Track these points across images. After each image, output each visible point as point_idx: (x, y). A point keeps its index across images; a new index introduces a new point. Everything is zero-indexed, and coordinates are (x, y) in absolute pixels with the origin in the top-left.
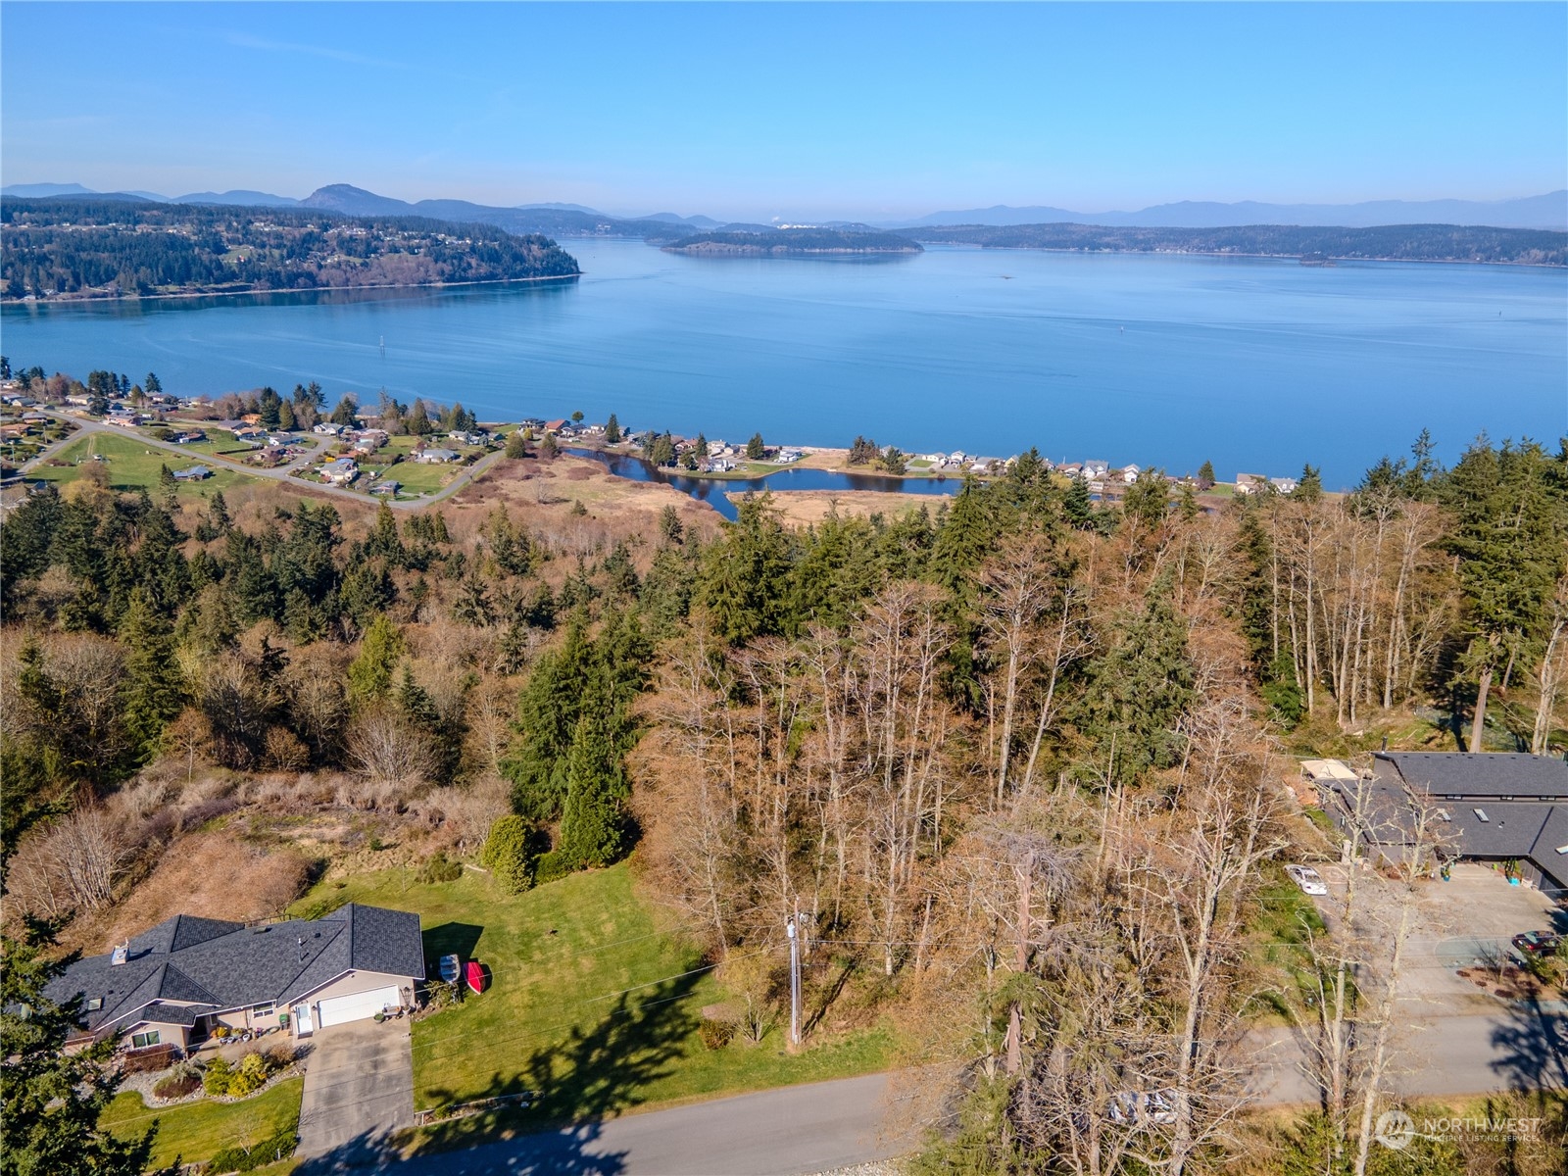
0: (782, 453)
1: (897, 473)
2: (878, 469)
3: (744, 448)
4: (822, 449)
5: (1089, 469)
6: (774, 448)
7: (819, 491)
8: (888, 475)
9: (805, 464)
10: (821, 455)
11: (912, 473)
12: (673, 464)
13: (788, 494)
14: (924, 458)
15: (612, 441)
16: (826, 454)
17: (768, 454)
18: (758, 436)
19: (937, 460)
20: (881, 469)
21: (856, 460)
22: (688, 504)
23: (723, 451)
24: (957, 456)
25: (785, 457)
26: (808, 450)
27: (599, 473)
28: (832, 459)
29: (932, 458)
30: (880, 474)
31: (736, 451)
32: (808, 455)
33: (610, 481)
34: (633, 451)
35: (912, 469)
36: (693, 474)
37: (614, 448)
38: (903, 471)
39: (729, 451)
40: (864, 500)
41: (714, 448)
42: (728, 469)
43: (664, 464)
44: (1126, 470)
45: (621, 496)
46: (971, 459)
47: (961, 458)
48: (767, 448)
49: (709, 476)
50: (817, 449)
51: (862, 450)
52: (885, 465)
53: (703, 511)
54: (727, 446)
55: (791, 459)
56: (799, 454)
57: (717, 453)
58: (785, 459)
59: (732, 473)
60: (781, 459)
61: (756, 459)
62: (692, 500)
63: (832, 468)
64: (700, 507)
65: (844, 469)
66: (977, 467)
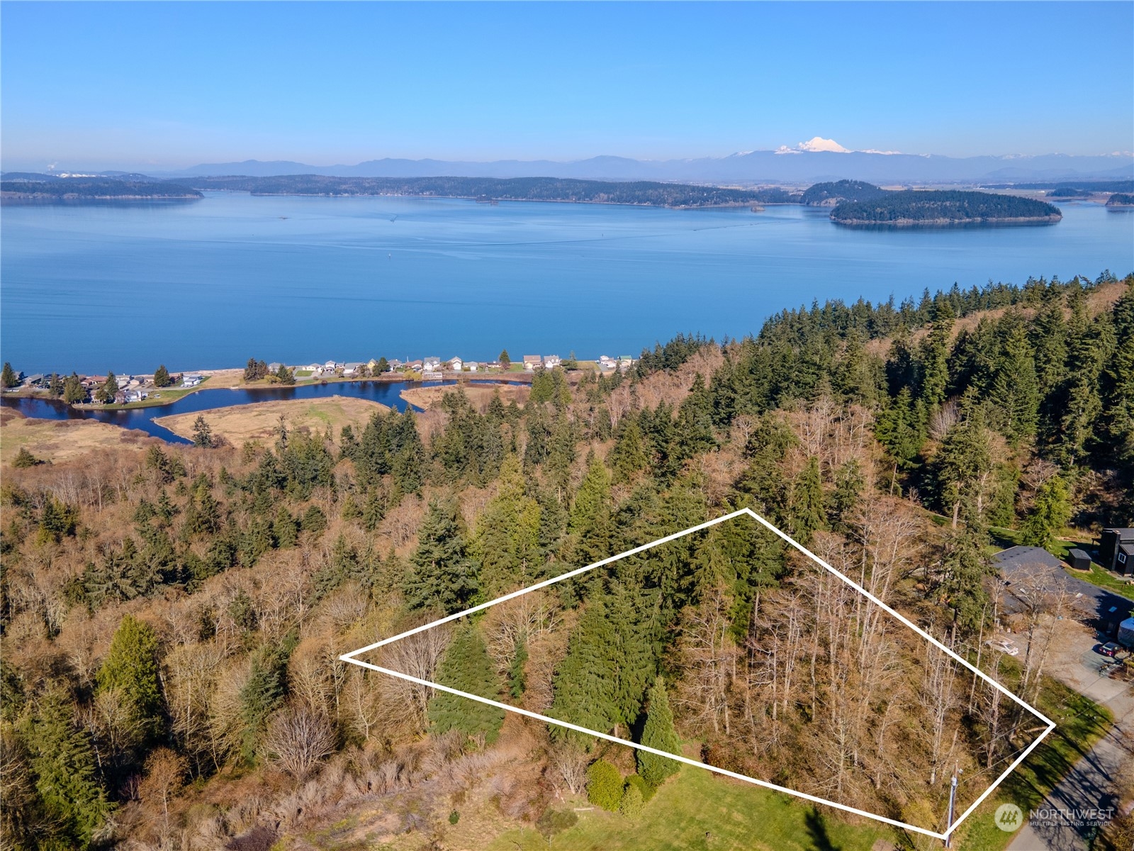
0: (185, 379)
1: (289, 384)
2: (272, 382)
3: (150, 379)
4: (216, 371)
5: (428, 364)
6: (175, 375)
7: (235, 407)
8: (282, 386)
9: (209, 385)
10: (218, 377)
11: (301, 382)
12: (88, 401)
13: (209, 413)
14: (304, 369)
15: (11, 387)
16: (222, 375)
17: (173, 381)
18: (163, 368)
19: (315, 369)
20: (276, 382)
21: (251, 377)
22: (124, 434)
23: (129, 383)
24: (330, 365)
25: (189, 382)
26: (205, 373)
27: (13, 418)
28: (231, 378)
29: (310, 368)
30: (275, 386)
31: (142, 382)
32: (207, 378)
33: (30, 424)
34: (38, 393)
35: (300, 381)
36: (110, 406)
37: (15, 392)
38: (294, 382)
39: (135, 383)
40: (275, 409)
41: (121, 381)
42: (143, 398)
43: (78, 402)
44: (452, 361)
45: (52, 437)
46: (340, 366)
47: (333, 366)
48: (171, 375)
49: (127, 406)
50: (212, 372)
51: (255, 371)
52: (278, 379)
53: (141, 438)
54: (132, 378)
55: (195, 383)
56: (200, 378)
57: (126, 386)
58: (190, 383)
59: (147, 402)
60: (186, 384)
61: (164, 386)
62: (126, 430)
63: (234, 386)
64: (137, 435)
65: (244, 386)
66: (348, 371)
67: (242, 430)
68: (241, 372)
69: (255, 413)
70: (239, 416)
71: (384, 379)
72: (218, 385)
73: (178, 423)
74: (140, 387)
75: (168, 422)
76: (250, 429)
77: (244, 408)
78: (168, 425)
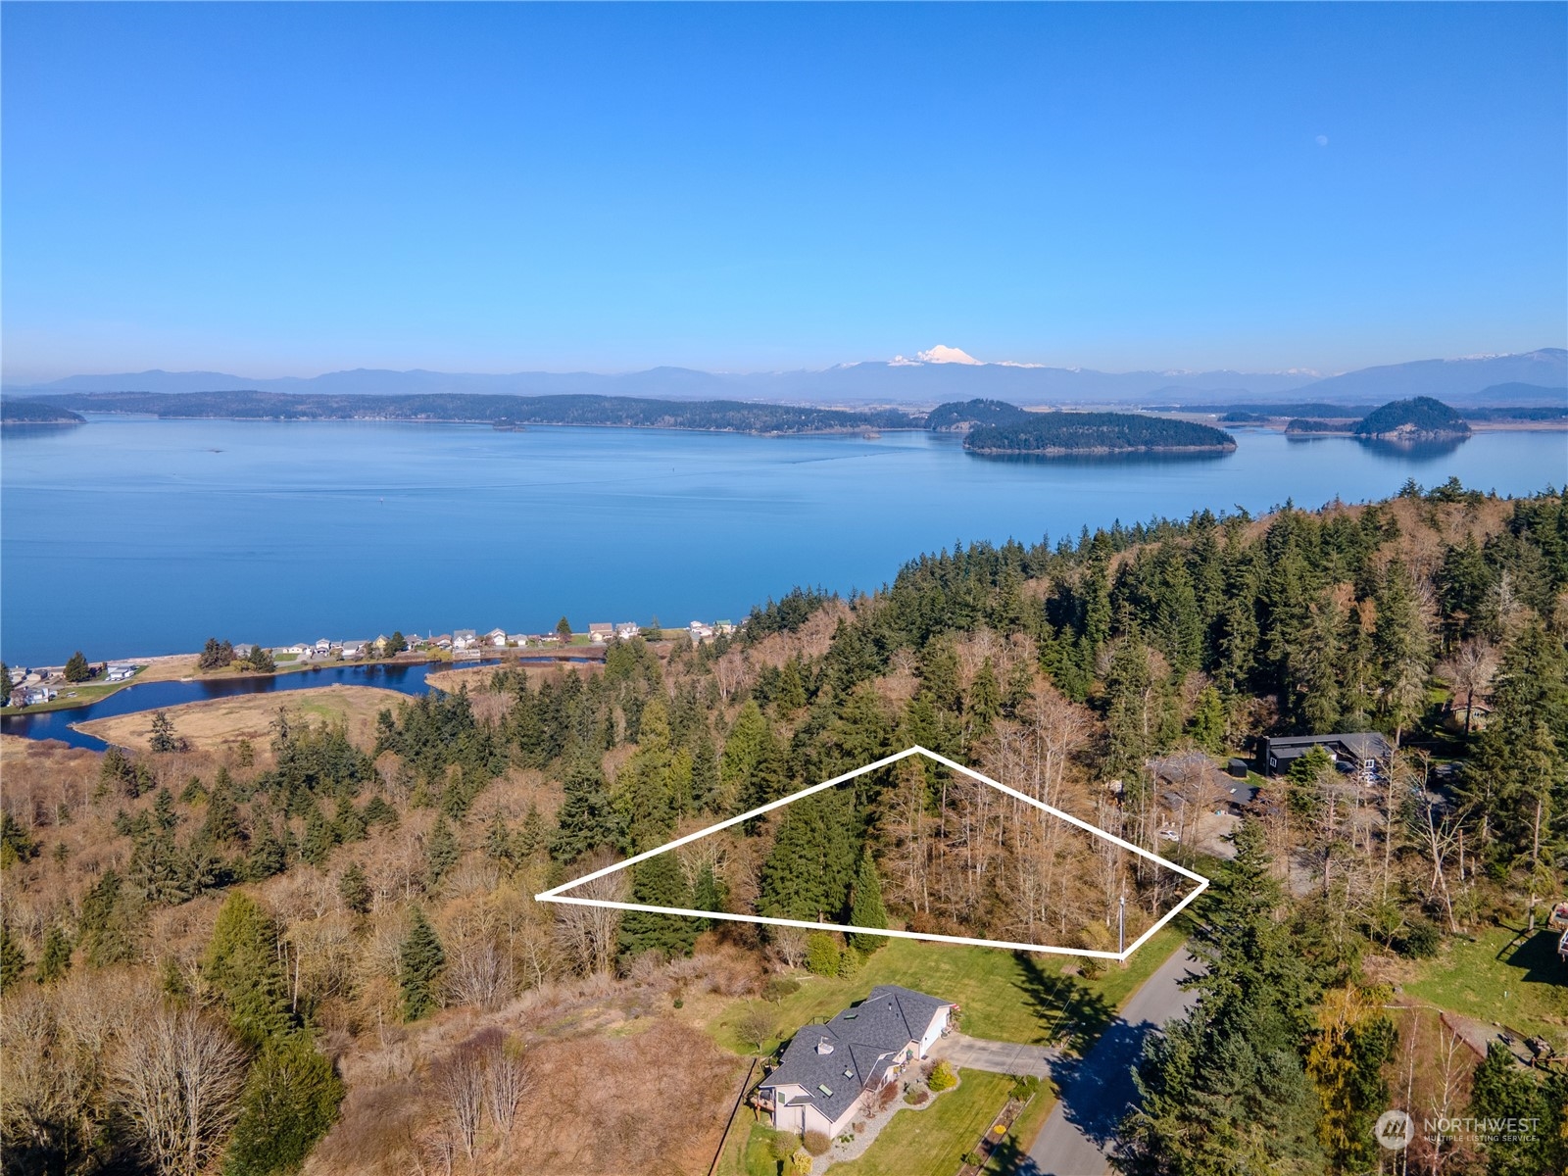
0: (110, 670)
1: (267, 671)
2: (243, 669)
3: (58, 672)
4: (155, 659)
5: (460, 639)
6: (97, 665)
7: (192, 704)
8: (257, 675)
9: (147, 677)
10: (160, 666)
11: (283, 668)
14: (285, 651)
16: (164, 663)
17: (93, 674)
18: (79, 655)
19: (300, 651)
20: (247, 669)
21: (210, 663)
22: (30, 746)
23: (24, 678)
24: (322, 645)
25: (117, 673)
26: (139, 661)
28: (183, 667)
29: (294, 650)
30: (247, 674)
31: (44, 676)
32: (143, 668)
35: (282, 667)
38: (273, 668)
39: (34, 678)
40: (251, 704)
41: (13, 676)
42: (51, 698)
44: (492, 634)
46: (336, 646)
47: (327, 646)
48: (91, 665)
49: (27, 710)
50: (149, 659)
51: (216, 654)
52: (251, 665)
53: (59, 752)
54: (29, 672)
55: (127, 675)
56: (133, 668)
57: (20, 683)
58: (120, 676)
59: (58, 703)
60: (113, 676)
61: (79, 681)
62: (32, 741)
63: (186, 677)
64: (52, 747)
65: (200, 676)
66: (348, 652)
67: (209, 733)
68: (196, 657)
69: (225, 711)
70: (201, 715)
71: (400, 661)
72: (161, 677)
73: (110, 728)
74: (43, 684)
75: (95, 729)
76: (220, 731)
77: (206, 705)
78: (96, 732)
